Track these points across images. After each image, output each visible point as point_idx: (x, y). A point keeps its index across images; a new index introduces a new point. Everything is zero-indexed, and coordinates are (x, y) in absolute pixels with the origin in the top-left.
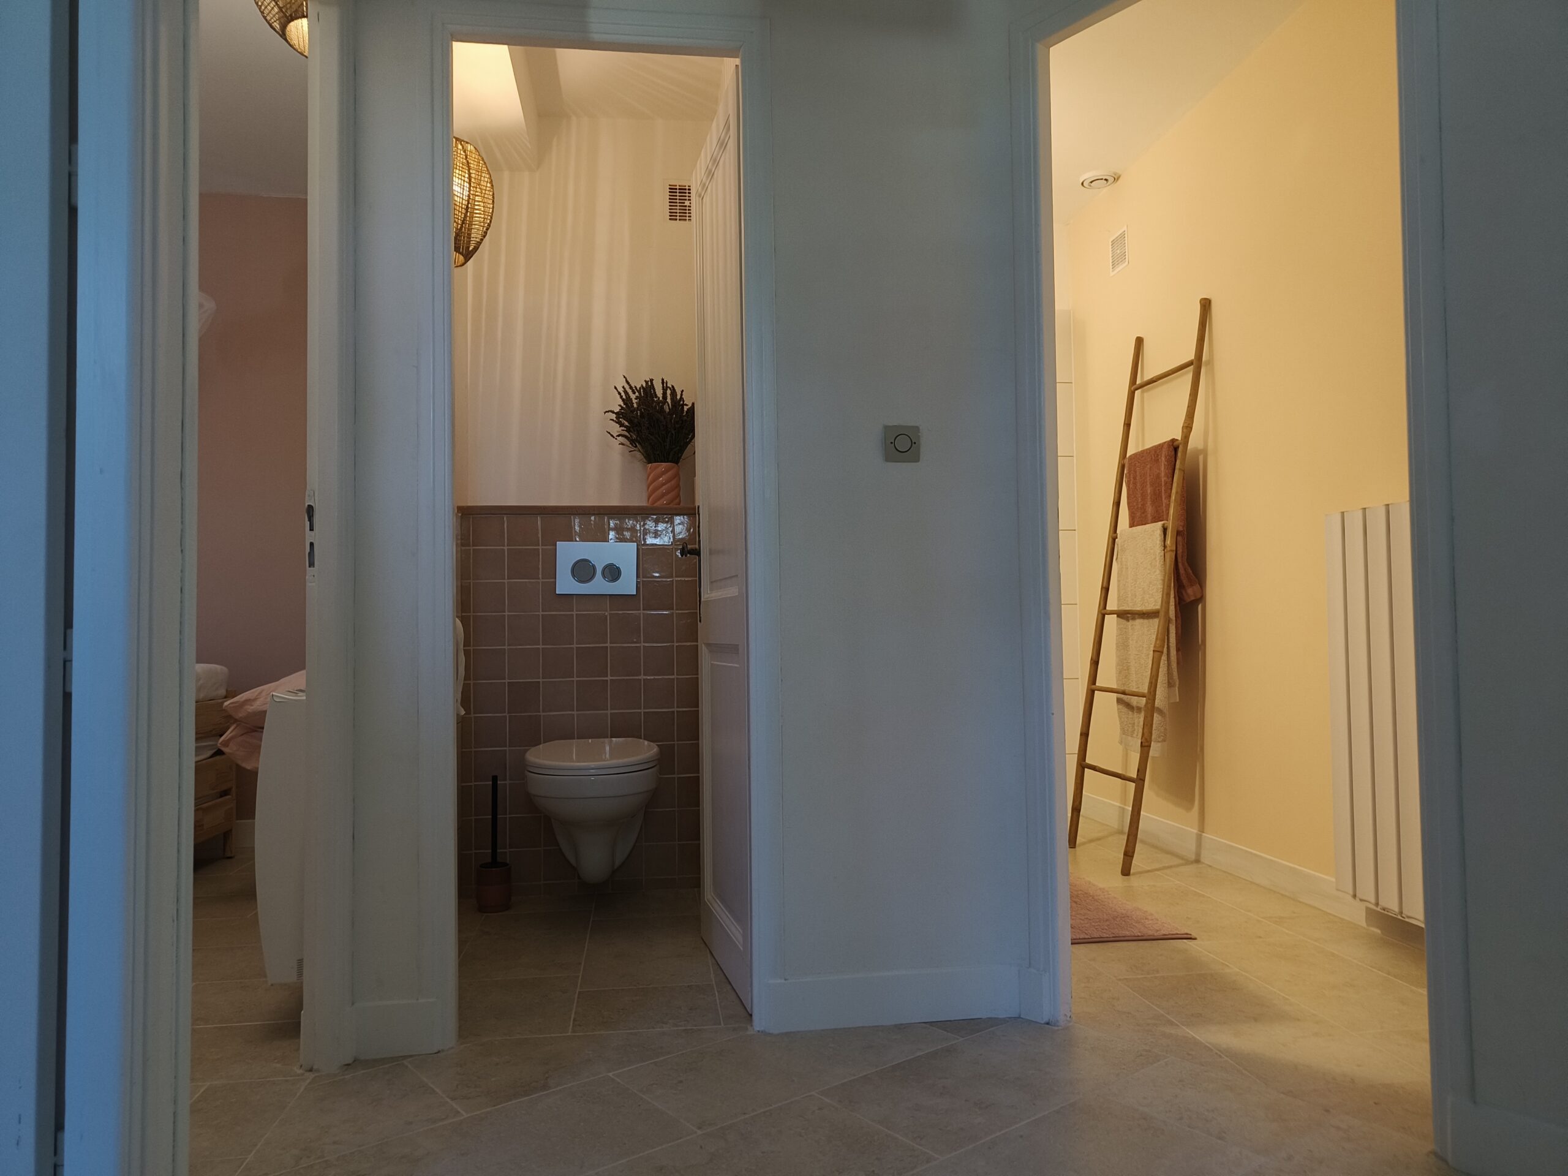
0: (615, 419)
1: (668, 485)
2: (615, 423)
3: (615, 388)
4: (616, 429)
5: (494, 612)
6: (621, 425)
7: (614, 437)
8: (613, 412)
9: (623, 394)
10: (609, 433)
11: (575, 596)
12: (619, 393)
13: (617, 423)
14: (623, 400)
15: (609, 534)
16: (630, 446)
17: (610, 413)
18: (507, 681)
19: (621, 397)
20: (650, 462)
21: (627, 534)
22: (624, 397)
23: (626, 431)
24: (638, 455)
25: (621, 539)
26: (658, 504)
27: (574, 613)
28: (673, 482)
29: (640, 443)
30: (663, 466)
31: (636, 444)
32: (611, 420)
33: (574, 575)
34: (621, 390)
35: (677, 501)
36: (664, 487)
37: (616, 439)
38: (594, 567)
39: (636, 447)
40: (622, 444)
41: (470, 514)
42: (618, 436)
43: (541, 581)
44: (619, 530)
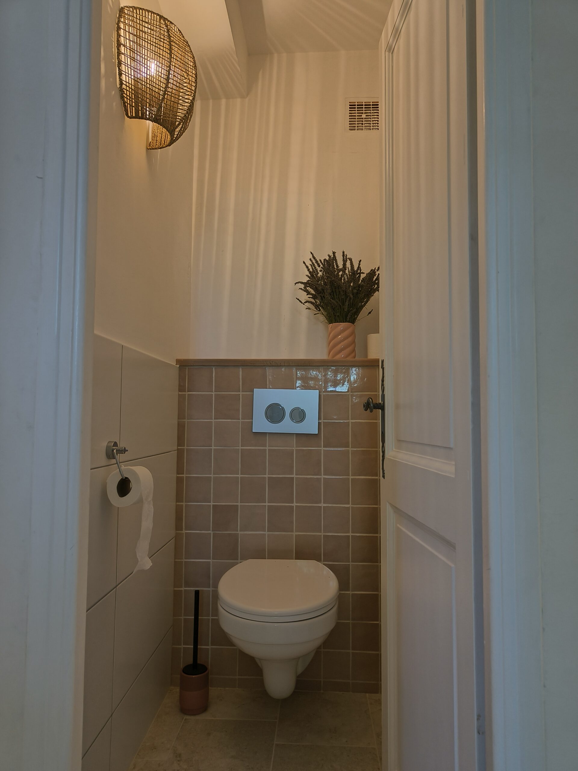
0: (303, 288)
1: (346, 342)
2: (303, 292)
3: (304, 263)
4: (304, 296)
5: (202, 447)
6: (308, 293)
7: (302, 303)
8: (302, 283)
9: (310, 267)
10: (298, 299)
11: (267, 433)
12: (307, 267)
13: (304, 291)
14: (310, 272)
15: (296, 383)
16: (315, 310)
17: (300, 284)
18: (212, 504)
19: (309, 270)
20: (331, 322)
21: (311, 383)
22: (311, 270)
23: (312, 298)
24: (322, 318)
25: (305, 387)
26: (338, 357)
27: (267, 448)
28: (350, 339)
29: (322, 307)
30: (342, 326)
31: (319, 308)
32: (300, 289)
33: (267, 418)
34: (308, 263)
35: (353, 355)
36: (342, 343)
37: (304, 304)
38: (283, 409)
39: (320, 310)
40: (309, 309)
41: (186, 366)
42: (306, 302)
43: (241, 420)
44: (305, 379)
